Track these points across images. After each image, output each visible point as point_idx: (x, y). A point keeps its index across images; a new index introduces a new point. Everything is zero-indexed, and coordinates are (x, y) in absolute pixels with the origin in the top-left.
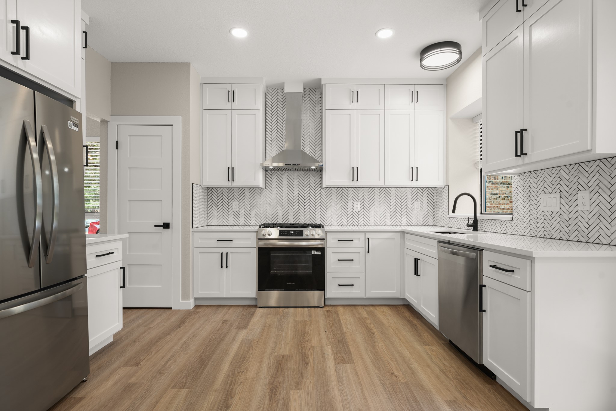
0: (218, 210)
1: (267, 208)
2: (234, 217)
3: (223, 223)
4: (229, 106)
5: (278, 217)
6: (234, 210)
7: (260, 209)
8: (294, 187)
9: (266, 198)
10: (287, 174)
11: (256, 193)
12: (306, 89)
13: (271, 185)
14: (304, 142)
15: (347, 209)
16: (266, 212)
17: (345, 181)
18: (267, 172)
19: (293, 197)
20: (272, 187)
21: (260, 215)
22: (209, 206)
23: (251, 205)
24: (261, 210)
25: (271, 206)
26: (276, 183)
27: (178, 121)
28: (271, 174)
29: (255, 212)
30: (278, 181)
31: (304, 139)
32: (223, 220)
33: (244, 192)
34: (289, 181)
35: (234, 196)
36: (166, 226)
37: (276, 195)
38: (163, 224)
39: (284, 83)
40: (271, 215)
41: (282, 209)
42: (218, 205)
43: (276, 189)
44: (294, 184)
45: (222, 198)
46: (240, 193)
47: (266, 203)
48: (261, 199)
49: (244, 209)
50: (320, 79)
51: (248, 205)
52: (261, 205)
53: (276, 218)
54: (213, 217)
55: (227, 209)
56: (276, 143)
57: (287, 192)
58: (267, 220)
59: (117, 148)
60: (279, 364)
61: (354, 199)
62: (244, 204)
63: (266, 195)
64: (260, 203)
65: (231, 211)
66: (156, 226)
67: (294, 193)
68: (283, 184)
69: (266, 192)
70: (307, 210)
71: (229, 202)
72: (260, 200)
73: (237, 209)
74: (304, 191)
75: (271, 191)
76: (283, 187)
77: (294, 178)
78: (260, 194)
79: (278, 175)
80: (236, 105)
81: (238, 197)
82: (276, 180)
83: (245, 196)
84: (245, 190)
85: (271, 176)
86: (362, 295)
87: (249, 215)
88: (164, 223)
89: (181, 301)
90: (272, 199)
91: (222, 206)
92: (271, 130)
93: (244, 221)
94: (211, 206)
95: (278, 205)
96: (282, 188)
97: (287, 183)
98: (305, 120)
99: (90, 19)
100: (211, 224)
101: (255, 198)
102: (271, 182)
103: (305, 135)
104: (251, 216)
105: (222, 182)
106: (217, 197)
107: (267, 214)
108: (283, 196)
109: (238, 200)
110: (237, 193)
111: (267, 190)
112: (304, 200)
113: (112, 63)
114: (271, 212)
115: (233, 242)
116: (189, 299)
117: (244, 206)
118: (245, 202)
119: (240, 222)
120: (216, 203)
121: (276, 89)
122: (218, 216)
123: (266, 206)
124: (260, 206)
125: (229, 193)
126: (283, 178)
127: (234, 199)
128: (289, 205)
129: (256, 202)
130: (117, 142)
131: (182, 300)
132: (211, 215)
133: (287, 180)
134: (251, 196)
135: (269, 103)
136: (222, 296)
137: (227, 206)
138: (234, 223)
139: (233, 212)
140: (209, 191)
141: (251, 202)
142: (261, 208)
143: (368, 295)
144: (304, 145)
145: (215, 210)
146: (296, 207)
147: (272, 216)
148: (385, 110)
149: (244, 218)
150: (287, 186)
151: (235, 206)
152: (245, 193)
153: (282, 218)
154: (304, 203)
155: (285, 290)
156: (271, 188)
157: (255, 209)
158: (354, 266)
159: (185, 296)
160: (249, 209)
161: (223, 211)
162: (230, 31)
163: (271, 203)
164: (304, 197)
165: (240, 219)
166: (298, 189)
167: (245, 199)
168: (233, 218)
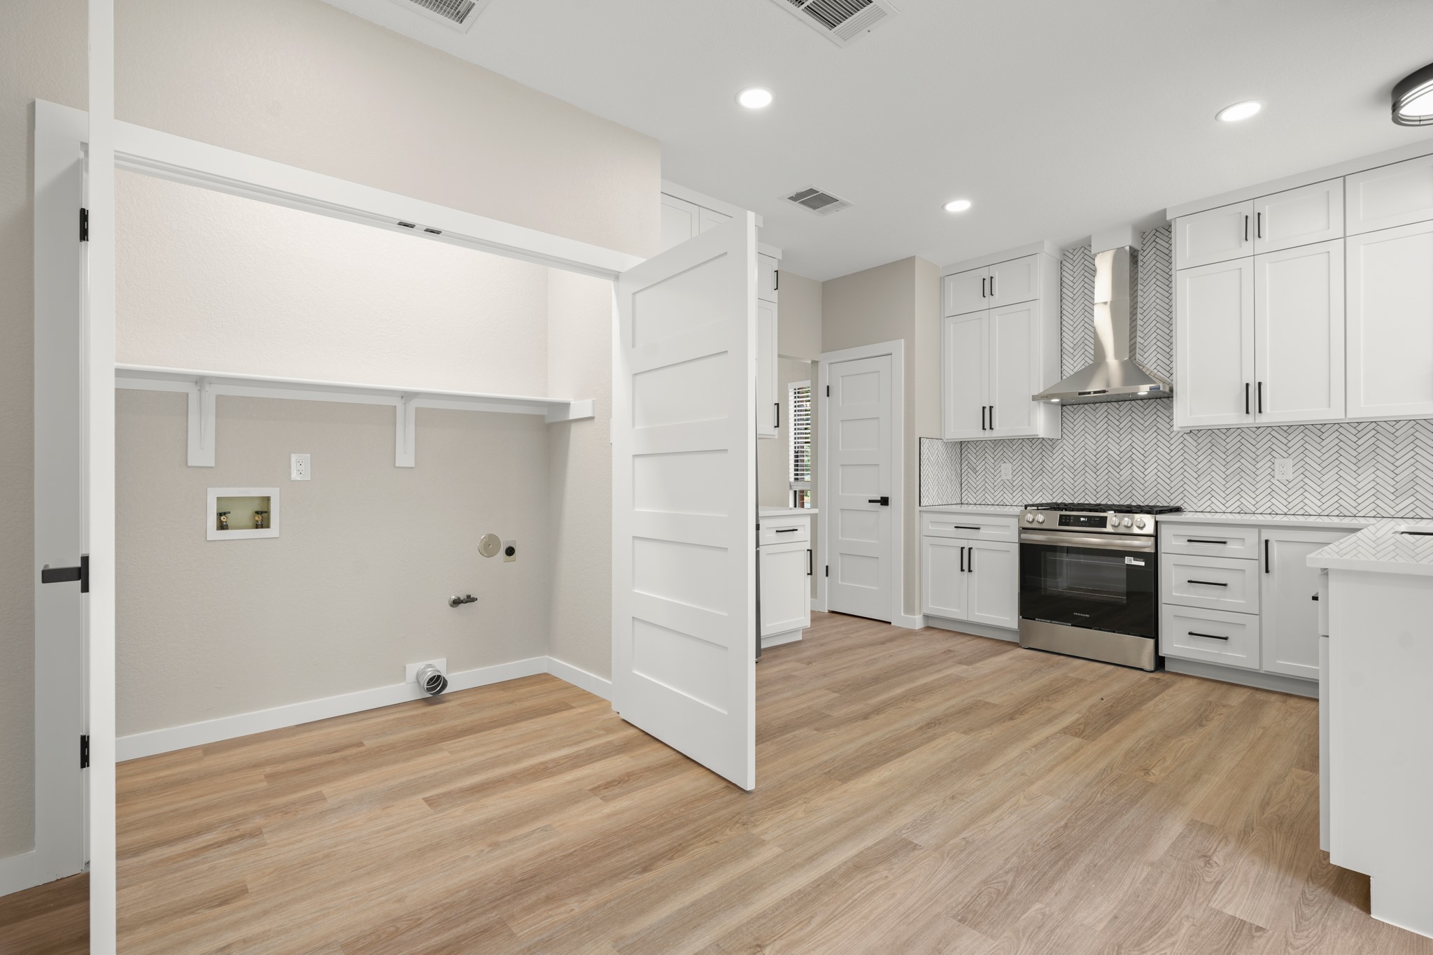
0: (977, 479)
1: (1064, 474)
2: (1005, 490)
3: (986, 500)
4: (985, 303)
5: (1086, 491)
6: (1003, 477)
7: (1051, 476)
8: (1121, 432)
9: (1062, 455)
10: (1106, 408)
11: (1043, 447)
12: (1147, 234)
13: (1072, 432)
14: (1142, 341)
15: (1254, 476)
16: (1062, 482)
17: (1229, 414)
18: (1064, 408)
19: (1118, 453)
20: (1075, 434)
21: (1051, 487)
22: (963, 471)
23: (1034, 468)
24: (1054, 479)
25: (1073, 471)
26: (1083, 426)
27: (898, 347)
28: (1072, 410)
29: (1041, 482)
30: (1086, 423)
31: (1142, 335)
32: (986, 495)
33: (1021, 446)
34: (1109, 422)
35: (1005, 454)
36: (884, 501)
37: (1084, 449)
38: (879, 499)
39: (1090, 237)
40: (1073, 487)
41: (1095, 476)
42: (977, 469)
43: (1084, 437)
44: (1121, 426)
45: (984, 457)
46: (1014, 448)
47: (1062, 466)
48: (1054, 457)
49: (1021, 477)
50: (1164, 211)
51: (1030, 470)
52: (1054, 468)
53: (1084, 494)
54: (969, 489)
55: (993, 477)
56: (1083, 350)
57: (1106, 442)
58: (1065, 496)
59: (828, 396)
60: (971, 708)
61: (1274, 453)
62: (1021, 467)
63: (1062, 449)
64: (1051, 465)
65: (999, 480)
66: (870, 501)
67: (1121, 444)
68: (1097, 428)
69: (1062, 444)
70: (1151, 477)
71: (996, 464)
72: (1051, 460)
73: (1010, 477)
74: (1142, 440)
75: (1072, 443)
76: (1097, 433)
77: (1121, 415)
78: (1051, 449)
79: (1086, 412)
80: (997, 299)
81: (1011, 455)
82: (1083, 420)
83: (1024, 453)
84: (1024, 443)
85: (1072, 415)
86: (1253, 665)
87: (1031, 487)
88: (882, 498)
89: (902, 614)
90: (1075, 457)
91: (984, 472)
92: (1072, 329)
93: (1021, 498)
94: (967, 472)
95: (1086, 469)
96: (1095, 436)
97: (1106, 425)
98: (1145, 296)
99: (783, 253)
100: (966, 502)
101: (1041, 456)
102: (1072, 426)
103: (1145, 326)
104: (1034, 490)
105: (973, 431)
106: (975, 456)
107: (1065, 485)
108: (1098, 451)
109: (1011, 461)
110: (1010, 449)
111: (1064, 441)
112: (1143, 458)
113: (823, 283)
114: (1073, 482)
115: (981, 531)
116: (913, 614)
117: (1021, 472)
118: (1024, 464)
119: (1014, 499)
120: (975, 466)
121: (1083, 249)
122: (977, 489)
123: (1062, 471)
124: (1051, 471)
125: (995, 449)
126: (1097, 416)
127: (1004, 459)
128: (1109, 468)
129: (1043, 464)
130: (828, 387)
131: (904, 614)
132: (967, 487)
133: (1106, 419)
134: (1034, 452)
135: (1068, 279)
136: (964, 618)
137: (993, 471)
138: (1005, 500)
139: (1002, 482)
140: (963, 446)
141: (1033, 463)
142: (1054, 474)
143: (1268, 667)
144: (1142, 347)
145: (973, 479)
146: (1126, 473)
147: (1075, 490)
148: (1345, 237)
149: (1021, 493)
150: (1106, 431)
151: (1006, 470)
152: (1024, 448)
153: (1095, 493)
154: (1143, 464)
155: (1072, 625)
156: (1072, 437)
157: (1041, 477)
158: (1227, 599)
159: (909, 609)
160: (1031, 476)
161: (986, 479)
162: (943, 207)
163: (1073, 465)
164: (1143, 452)
165: (1014, 494)
166: (1130, 435)
167: (1024, 459)
168: (1002, 492)
